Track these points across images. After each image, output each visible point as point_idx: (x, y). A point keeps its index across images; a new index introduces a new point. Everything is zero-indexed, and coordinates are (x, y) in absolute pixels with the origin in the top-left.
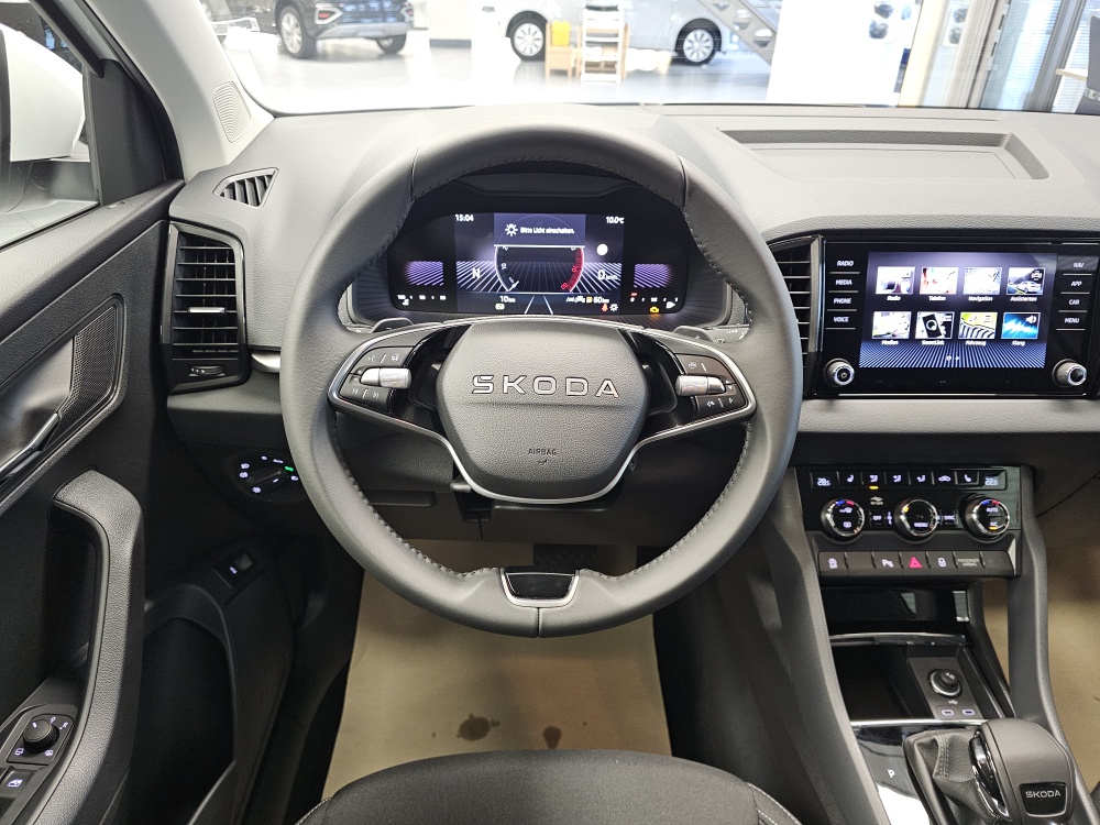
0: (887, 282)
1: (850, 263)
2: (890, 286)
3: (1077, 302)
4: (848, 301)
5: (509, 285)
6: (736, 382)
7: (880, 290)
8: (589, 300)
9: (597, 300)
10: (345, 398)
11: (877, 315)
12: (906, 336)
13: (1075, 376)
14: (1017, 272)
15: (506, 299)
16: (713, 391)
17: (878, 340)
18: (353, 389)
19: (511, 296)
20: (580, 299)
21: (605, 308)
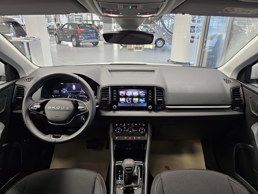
0: (121, 93)
1: (116, 91)
2: (122, 94)
3: (150, 96)
4: (116, 96)
5: (70, 94)
6: (86, 107)
7: (120, 95)
8: (83, 96)
9: (84, 96)
10: (31, 109)
11: (120, 99)
12: (125, 101)
13: (150, 107)
14: (141, 92)
15: (69, 96)
16: (82, 109)
17: (121, 102)
18: (32, 108)
19: (70, 95)
20: (81, 96)
21: (85, 97)
